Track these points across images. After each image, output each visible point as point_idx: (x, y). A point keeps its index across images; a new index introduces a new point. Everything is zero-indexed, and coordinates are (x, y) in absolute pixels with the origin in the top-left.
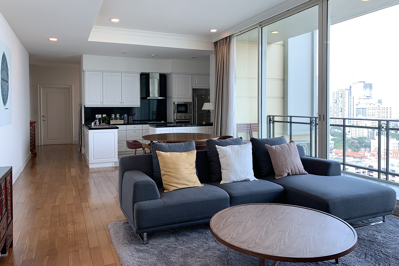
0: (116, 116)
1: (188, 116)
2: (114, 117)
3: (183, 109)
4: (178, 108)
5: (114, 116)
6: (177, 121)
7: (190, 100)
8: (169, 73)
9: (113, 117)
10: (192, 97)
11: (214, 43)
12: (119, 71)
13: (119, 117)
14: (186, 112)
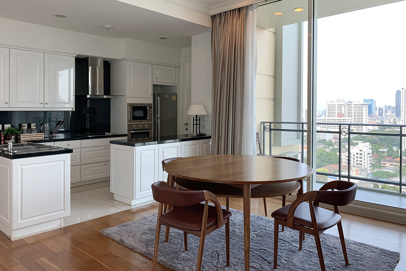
0: (29, 126)
1: (146, 124)
2: (26, 128)
3: (140, 113)
4: (134, 112)
5: (26, 126)
6: (132, 132)
7: (150, 101)
8: (119, 59)
9: (24, 128)
10: (152, 97)
11: (212, 16)
12: (40, 50)
13: (35, 127)
14: (144, 118)
